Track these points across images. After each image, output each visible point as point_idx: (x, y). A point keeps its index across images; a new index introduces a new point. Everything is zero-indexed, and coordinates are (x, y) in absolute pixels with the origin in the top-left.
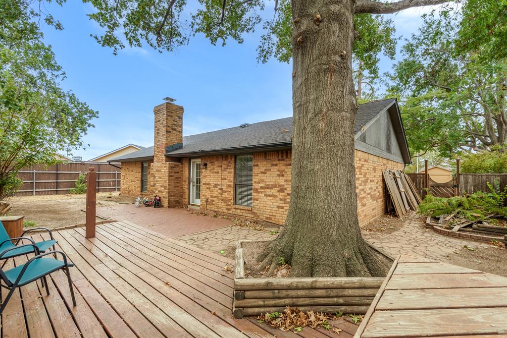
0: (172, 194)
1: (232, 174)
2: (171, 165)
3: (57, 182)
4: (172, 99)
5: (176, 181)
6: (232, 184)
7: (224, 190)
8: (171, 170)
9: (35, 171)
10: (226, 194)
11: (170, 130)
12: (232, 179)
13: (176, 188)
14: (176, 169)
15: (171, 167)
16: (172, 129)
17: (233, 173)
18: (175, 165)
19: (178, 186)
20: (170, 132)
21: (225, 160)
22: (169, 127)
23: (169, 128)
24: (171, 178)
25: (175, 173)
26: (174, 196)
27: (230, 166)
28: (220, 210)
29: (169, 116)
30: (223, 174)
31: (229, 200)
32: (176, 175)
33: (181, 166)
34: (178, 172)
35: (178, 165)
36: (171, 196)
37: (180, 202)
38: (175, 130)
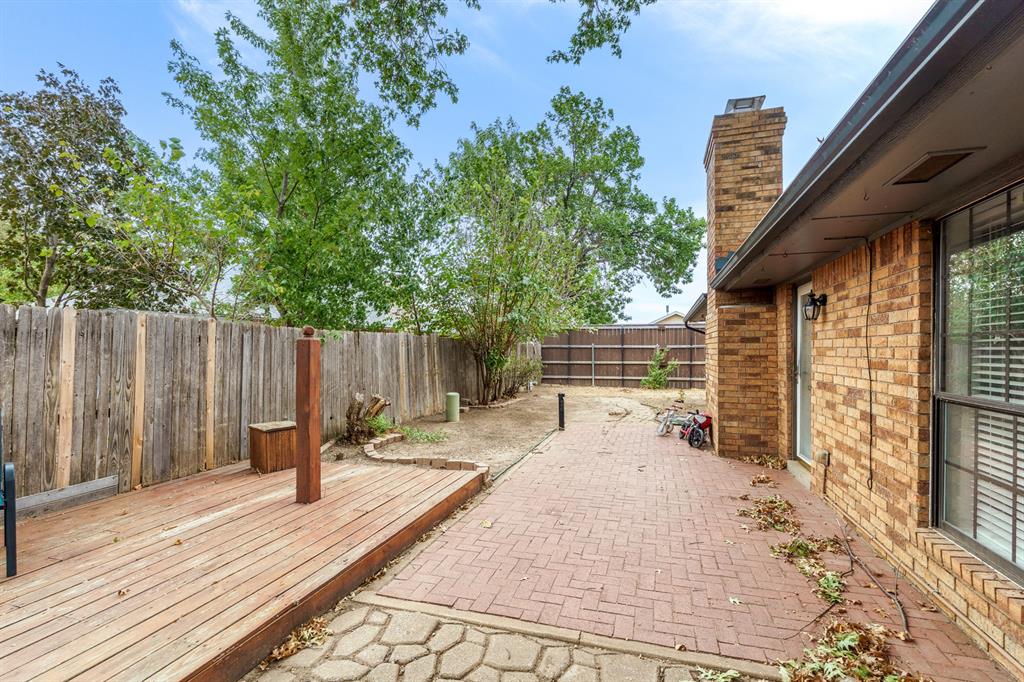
0: (734, 412)
1: (914, 340)
2: (729, 317)
3: (623, 365)
4: (753, 99)
5: (749, 371)
6: (913, 393)
7: (880, 422)
8: (726, 334)
9: (593, 346)
10: (888, 448)
11: (730, 203)
12: (913, 367)
13: (749, 394)
14: (747, 330)
15: (728, 322)
16: (741, 196)
17: (916, 328)
18: (743, 315)
19: (759, 387)
20: (731, 208)
21: (883, 263)
22: (726, 192)
23: (725, 197)
24: (728, 358)
25: (744, 340)
26: (742, 419)
27: (904, 291)
28: (865, 523)
29: (725, 157)
30: (875, 342)
31: (902, 489)
32: (750, 349)
33: (767, 316)
34: (756, 340)
35: (756, 315)
36: (731, 418)
37: (765, 444)
38: (751, 196)
